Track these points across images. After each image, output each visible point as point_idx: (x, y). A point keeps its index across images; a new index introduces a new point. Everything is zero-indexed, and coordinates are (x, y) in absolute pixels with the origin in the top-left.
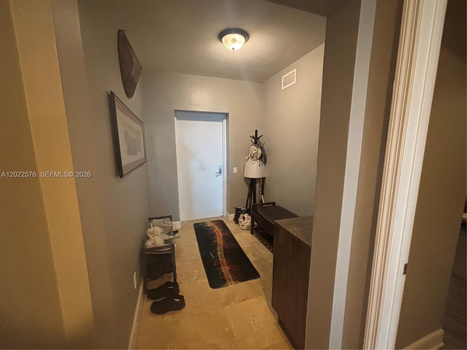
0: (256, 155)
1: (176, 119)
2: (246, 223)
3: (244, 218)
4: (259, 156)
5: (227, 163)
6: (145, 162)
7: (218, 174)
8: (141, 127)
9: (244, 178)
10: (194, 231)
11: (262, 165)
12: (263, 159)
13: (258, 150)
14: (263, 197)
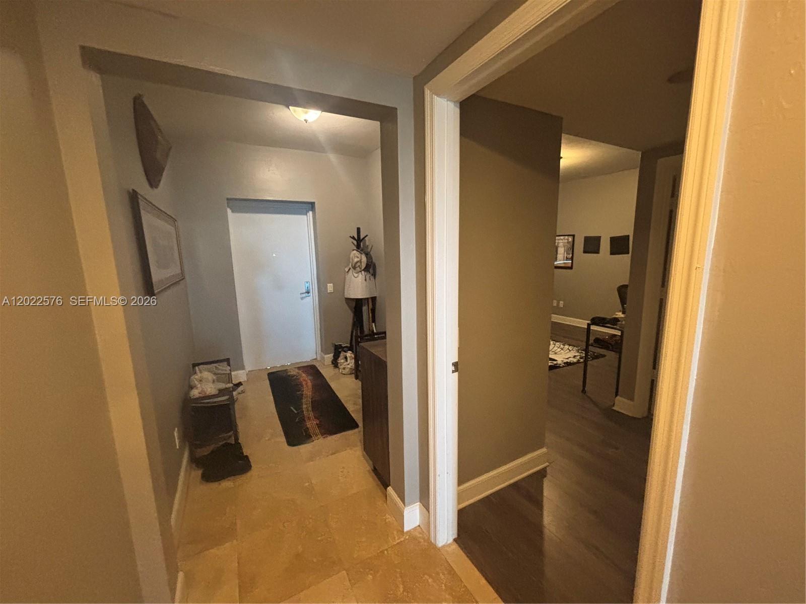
0: (359, 264)
1: (231, 211)
2: (348, 364)
3: (346, 358)
4: (364, 266)
5: (317, 278)
6: (183, 279)
7: (304, 295)
8: (173, 226)
9: (344, 299)
10: (268, 382)
11: (370, 279)
12: (371, 271)
13: (361, 258)
14: (374, 326)
